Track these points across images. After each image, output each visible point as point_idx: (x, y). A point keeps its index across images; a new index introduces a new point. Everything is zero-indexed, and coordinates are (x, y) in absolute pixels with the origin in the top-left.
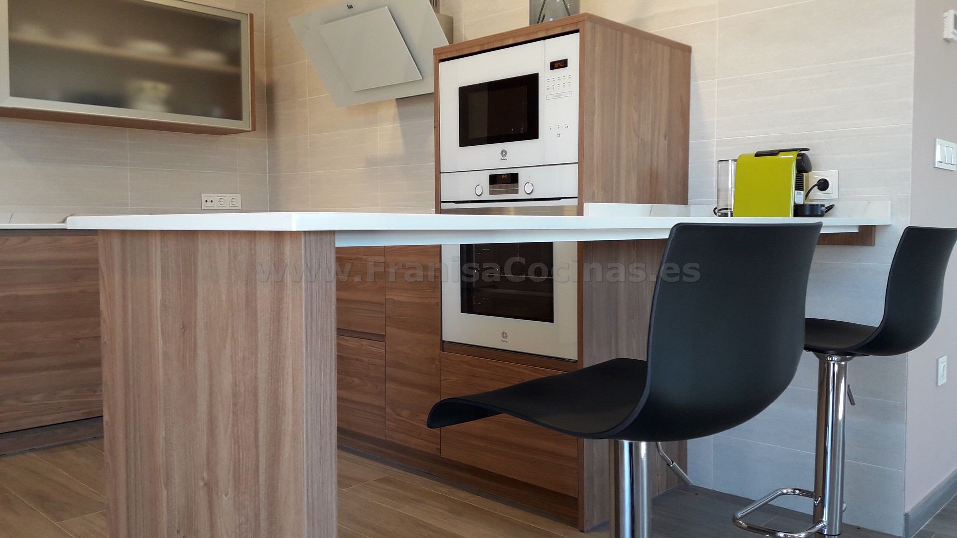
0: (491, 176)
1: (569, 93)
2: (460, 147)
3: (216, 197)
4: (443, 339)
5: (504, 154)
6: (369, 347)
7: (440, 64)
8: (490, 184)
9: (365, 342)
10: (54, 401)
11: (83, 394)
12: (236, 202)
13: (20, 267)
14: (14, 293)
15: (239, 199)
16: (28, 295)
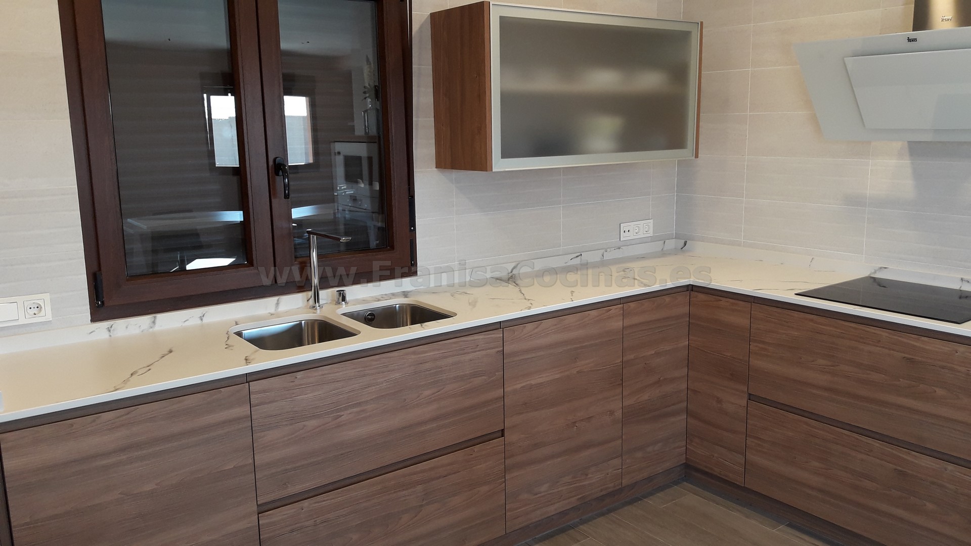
3: (631, 226)
10: (556, 490)
11: (578, 479)
12: (649, 228)
13: (533, 355)
14: (528, 383)
15: (651, 225)
16: (539, 383)
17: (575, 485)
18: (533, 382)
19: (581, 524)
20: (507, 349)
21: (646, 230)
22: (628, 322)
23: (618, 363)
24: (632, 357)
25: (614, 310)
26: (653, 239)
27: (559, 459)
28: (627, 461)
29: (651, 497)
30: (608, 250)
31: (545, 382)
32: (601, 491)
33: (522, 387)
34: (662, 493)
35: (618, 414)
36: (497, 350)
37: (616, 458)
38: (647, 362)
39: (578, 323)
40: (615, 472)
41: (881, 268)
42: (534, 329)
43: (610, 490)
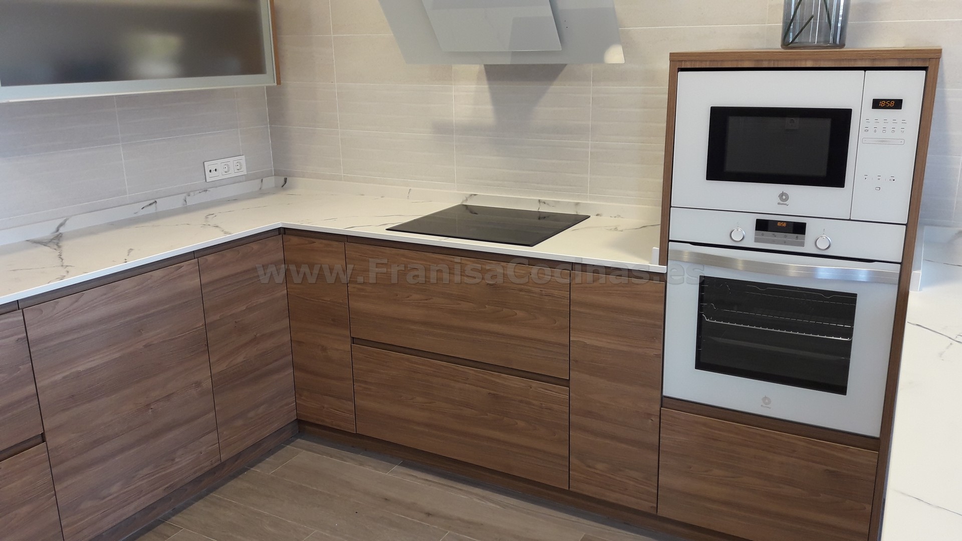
0: (758, 220)
1: (901, 140)
2: (707, 179)
4: (664, 394)
5: (784, 197)
6: (542, 390)
7: (679, 72)
8: (756, 230)
9: (535, 384)
10: (132, 487)
11: (162, 467)
12: (241, 165)
13: (75, 336)
14: (74, 370)
15: (243, 162)
16: (90, 369)
17: (160, 474)
18: (81, 368)
19: (173, 515)
20: (33, 334)
21: (238, 167)
22: (205, 279)
23: (199, 327)
24: (217, 317)
25: (186, 266)
26: (248, 178)
27: (132, 451)
28: (225, 433)
29: (260, 464)
30: (192, 194)
31: (98, 366)
32: (195, 472)
33: (64, 378)
34: (272, 457)
35: (207, 384)
36: (16, 337)
37: (210, 432)
38: (237, 321)
39: (136, 288)
40: (210, 448)
41: (471, 195)
42: (72, 304)
43: (206, 469)
